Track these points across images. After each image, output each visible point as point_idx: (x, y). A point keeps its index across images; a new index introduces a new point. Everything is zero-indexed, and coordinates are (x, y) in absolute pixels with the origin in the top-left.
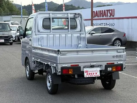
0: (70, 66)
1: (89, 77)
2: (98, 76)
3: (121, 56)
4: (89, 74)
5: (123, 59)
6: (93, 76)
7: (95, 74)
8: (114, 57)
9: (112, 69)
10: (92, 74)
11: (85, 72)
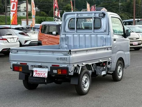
0: (20, 64)
1: (37, 76)
2: (45, 77)
3: (66, 59)
4: (38, 74)
5: (67, 63)
6: (41, 76)
7: (43, 75)
8: (58, 59)
9: (57, 71)
10: (41, 74)
11: (35, 72)
